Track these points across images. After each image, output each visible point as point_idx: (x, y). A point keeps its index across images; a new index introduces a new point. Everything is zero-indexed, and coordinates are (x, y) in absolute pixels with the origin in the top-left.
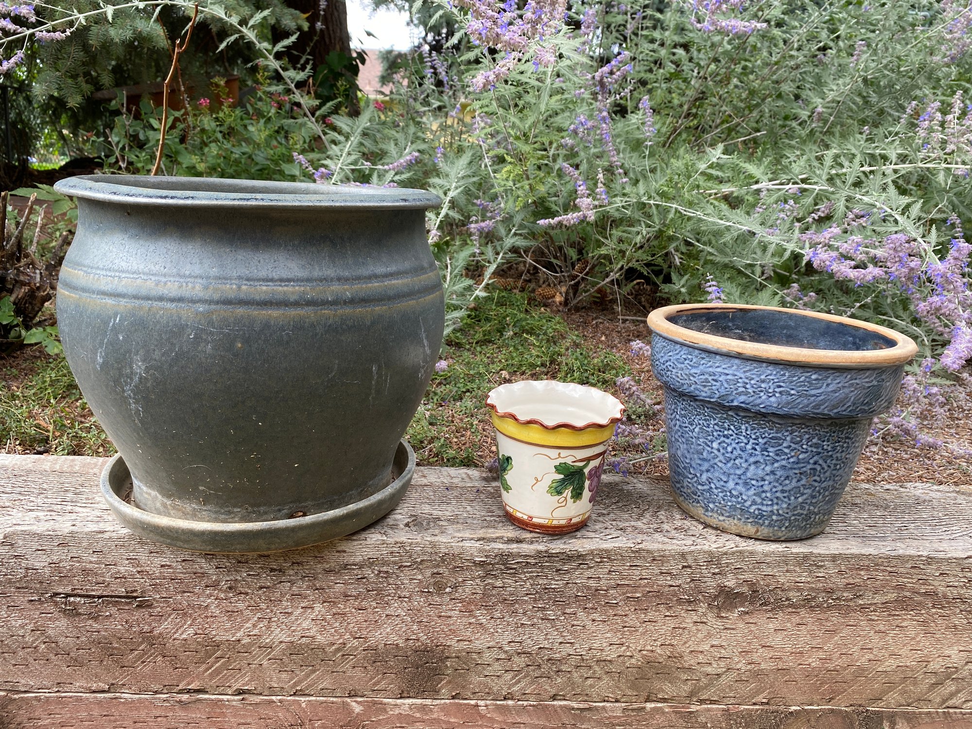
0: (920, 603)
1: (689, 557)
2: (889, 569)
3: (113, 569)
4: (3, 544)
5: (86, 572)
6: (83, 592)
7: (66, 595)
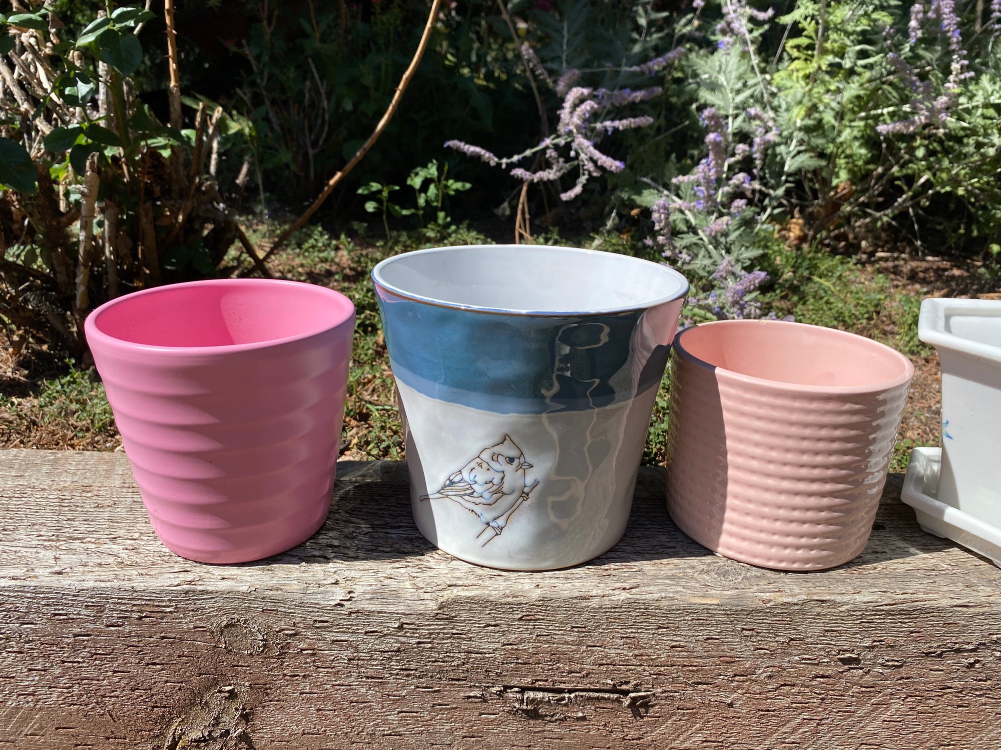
3: (598, 652)
4: (436, 617)
5: (556, 657)
6: (549, 685)
7: (523, 690)
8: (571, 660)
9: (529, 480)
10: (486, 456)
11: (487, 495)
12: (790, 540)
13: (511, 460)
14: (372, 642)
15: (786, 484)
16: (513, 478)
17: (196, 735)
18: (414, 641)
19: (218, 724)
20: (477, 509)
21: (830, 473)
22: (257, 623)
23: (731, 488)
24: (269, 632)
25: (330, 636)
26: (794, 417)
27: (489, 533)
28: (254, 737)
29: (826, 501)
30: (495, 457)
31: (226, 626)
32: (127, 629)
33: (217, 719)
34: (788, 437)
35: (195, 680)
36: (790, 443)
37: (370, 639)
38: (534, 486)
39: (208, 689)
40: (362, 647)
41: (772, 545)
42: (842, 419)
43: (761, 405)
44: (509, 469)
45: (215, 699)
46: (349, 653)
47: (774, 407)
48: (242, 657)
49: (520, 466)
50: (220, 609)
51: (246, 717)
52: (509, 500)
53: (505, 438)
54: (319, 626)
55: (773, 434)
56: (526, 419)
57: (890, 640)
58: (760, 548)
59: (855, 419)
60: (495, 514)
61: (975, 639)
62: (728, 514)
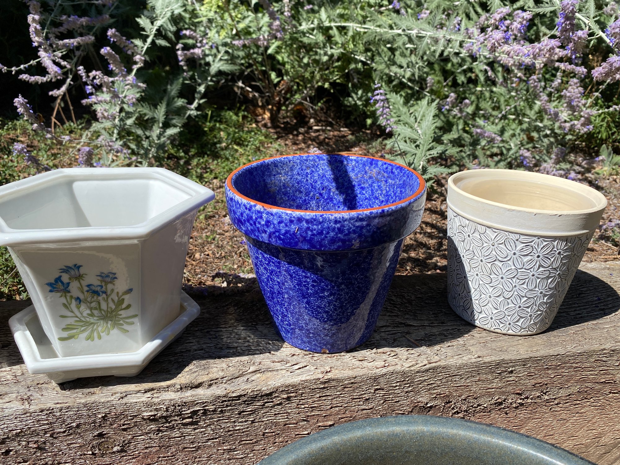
0: (599, 391)
1: (382, 380)
2: (574, 365)
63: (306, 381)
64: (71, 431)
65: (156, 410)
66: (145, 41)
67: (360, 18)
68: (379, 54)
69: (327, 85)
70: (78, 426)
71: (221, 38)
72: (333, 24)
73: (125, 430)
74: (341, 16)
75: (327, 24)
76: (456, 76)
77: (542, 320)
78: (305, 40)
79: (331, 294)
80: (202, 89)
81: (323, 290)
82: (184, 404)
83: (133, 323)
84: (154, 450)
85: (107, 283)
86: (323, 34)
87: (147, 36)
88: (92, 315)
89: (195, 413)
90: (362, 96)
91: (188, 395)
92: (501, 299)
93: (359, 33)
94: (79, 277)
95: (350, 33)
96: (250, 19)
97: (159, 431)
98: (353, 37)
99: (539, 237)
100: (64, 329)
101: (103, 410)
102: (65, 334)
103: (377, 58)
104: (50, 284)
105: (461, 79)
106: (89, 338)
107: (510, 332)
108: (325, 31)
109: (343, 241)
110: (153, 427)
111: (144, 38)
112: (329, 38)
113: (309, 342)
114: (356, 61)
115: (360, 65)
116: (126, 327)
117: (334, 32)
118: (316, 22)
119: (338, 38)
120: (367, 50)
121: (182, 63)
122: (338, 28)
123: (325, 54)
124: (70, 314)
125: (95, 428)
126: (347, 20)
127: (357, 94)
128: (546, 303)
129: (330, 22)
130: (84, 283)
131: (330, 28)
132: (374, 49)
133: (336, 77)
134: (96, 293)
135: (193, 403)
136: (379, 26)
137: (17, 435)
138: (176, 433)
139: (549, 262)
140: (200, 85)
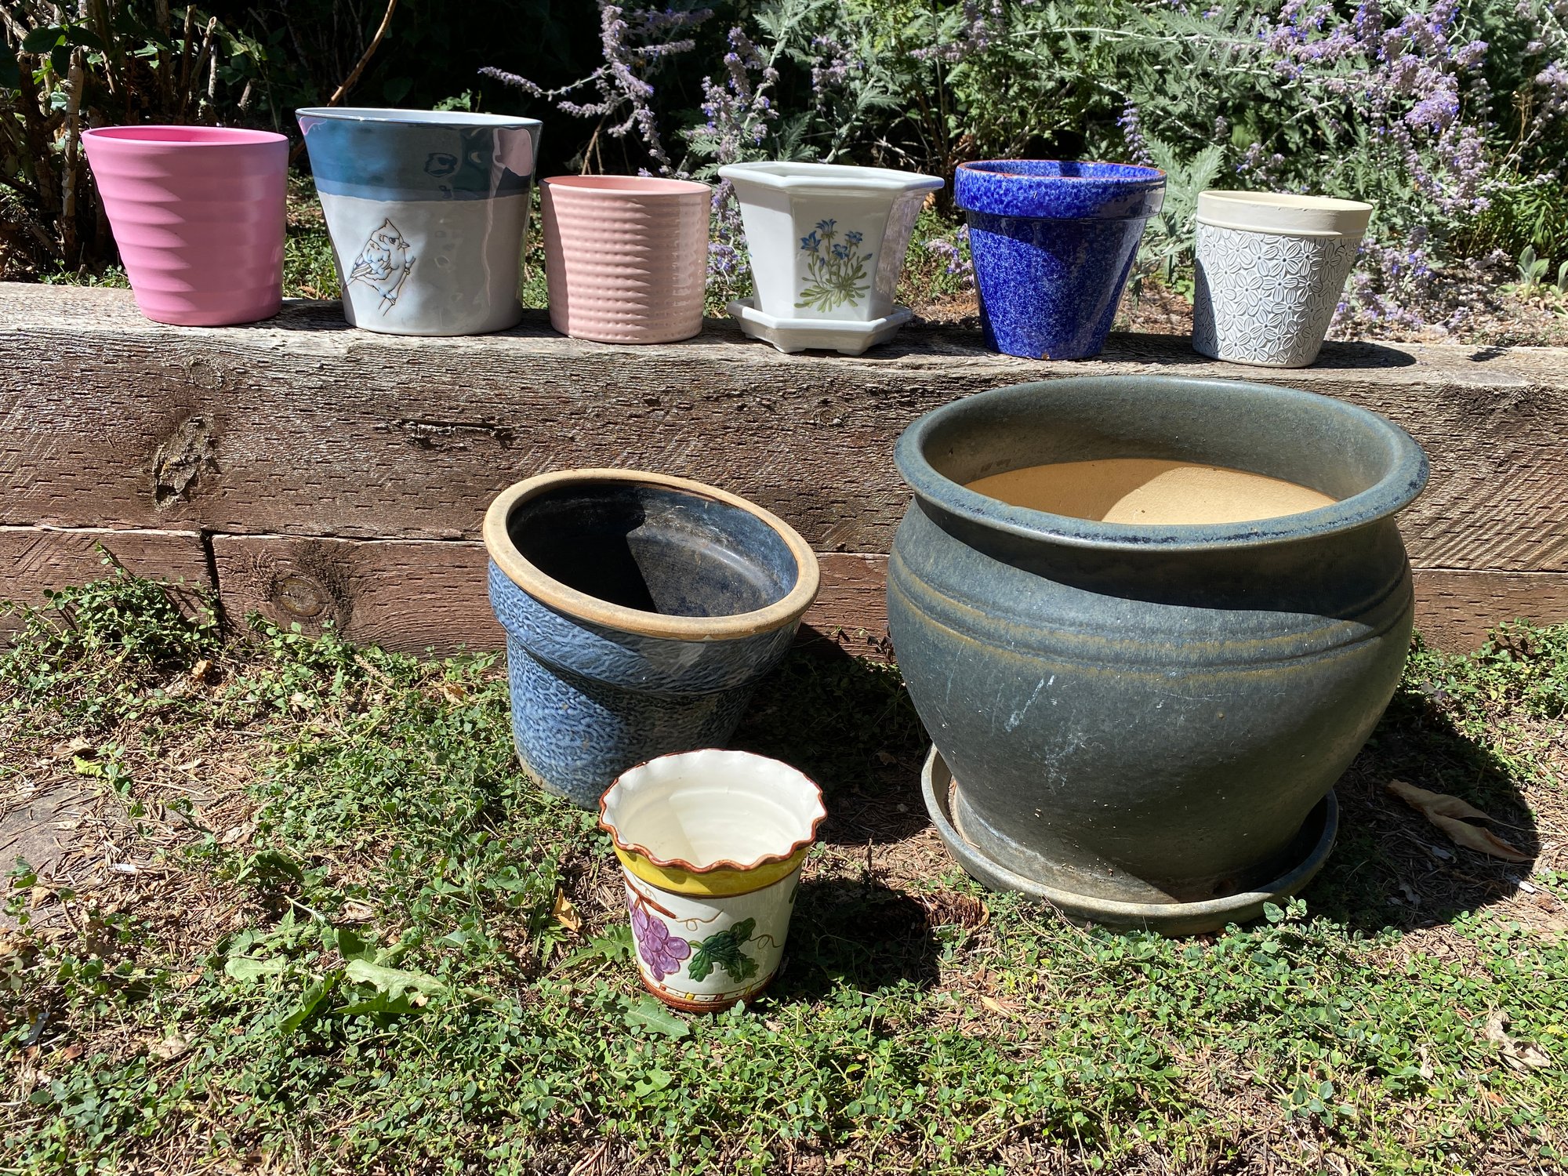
3: (468, 391)
4: (347, 360)
5: (438, 395)
6: (435, 419)
7: (417, 423)
8: (449, 398)
9: (408, 258)
10: (375, 238)
11: (380, 271)
12: (610, 315)
13: (393, 240)
14: (303, 381)
15: (600, 269)
16: (396, 257)
17: (175, 459)
18: (332, 379)
19: (191, 450)
20: (375, 284)
21: (628, 259)
22: (216, 362)
23: (569, 277)
24: (227, 372)
25: (270, 375)
26: (595, 214)
27: (387, 303)
28: (220, 462)
29: (630, 283)
30: (381, 238)
31: (195, 364)
32: (120, 366)
33: (191, 445)
34: (594, 230)
35: (173, 410)
36: (596, 235)
37: (300, 377)
38: (412, 263)
39: (183, 418)
40: (295, 384)
41: (599, 320)
42: (628, 215)
43: (575, 206)
44: (393, 248)
45: (188, 427)
46: (285, 389)
47: (582, 207)
48: (207, 391)
49: (400, 246)
50: (188, 350)
51: (212, 444)
52: (398, 273)
53: (386, 222)
54: (263, 366)
55: (585, 228)
56: (398, 205)
57: (678, 386)
58: (592, 324)
59: (638, 215)
60: (389, 287)
61: (739, 385)
62: (571, 300)
63: (1026, 371)
64: (803, 392)
65: (879, 382)
66: (771, 50)
67: (1113, 20)
68: (1140, 79)
69: (1047, 134)
70: (807, 389)
71: (876, 51)
72: (1067, 29)
73: (847, 400)
74: (1082, 16)
75: (1057, 29)
76: (1283, 134)
77: (1293, 348)
78: (1019, 55)
79: (1060, 277)
80: (844, 131)
81: (1052, 272)
82: (906, 380)
83: (862, 296)
84: (869, 430)
85: (852, 244)
86: (1050, 47)
87: (774, 42)
88: (829, 281)
89: (914, 391)
90: (1106, 152)
91: (910, 373)
92: (1246, 317)
93: (1109, 44)
94: (829, 235)
95: (1095, 43)
96: (921, 21)
97: (877, 407)
98: (1099, 50)
99: (1285, 236)
100: (803, 294)
101: (832, 374)
102: (802, 300)
103: (1136, 86)
104: (804, 240)
105: (1294, 139)
106: (822, 308)
107: (1257, 362)
108: (1053, 40)
109: (1079, 208)
110: (873, 402)
111: (770, 44)
112: (1058, 54)
113: (1030, 345)
114: (1102, 92)
115: (1106, 100)
116: (856, 299)
117: (1069, 43)
118: (1039, 26)
119: (1074, 52)
120: (1120, 76)
121: (817, 88)
122: (1075, 35)
123: (1050, 78)
124: (811, 277)
125: (821, 394)
126: (1089, 23)
127: (1098, 148)
128: (1297, 324)
129: (1062, 25)
130: (833, 242)
131: (1062, 36)
132: (1132, 72)
133: (1065, 122)
134: (840, 255)
135: (914, 380)
136: (1141, 31)
137: (755, 389)
138: (892, 414)
139: (1297, 268)
140: (840, 126)
